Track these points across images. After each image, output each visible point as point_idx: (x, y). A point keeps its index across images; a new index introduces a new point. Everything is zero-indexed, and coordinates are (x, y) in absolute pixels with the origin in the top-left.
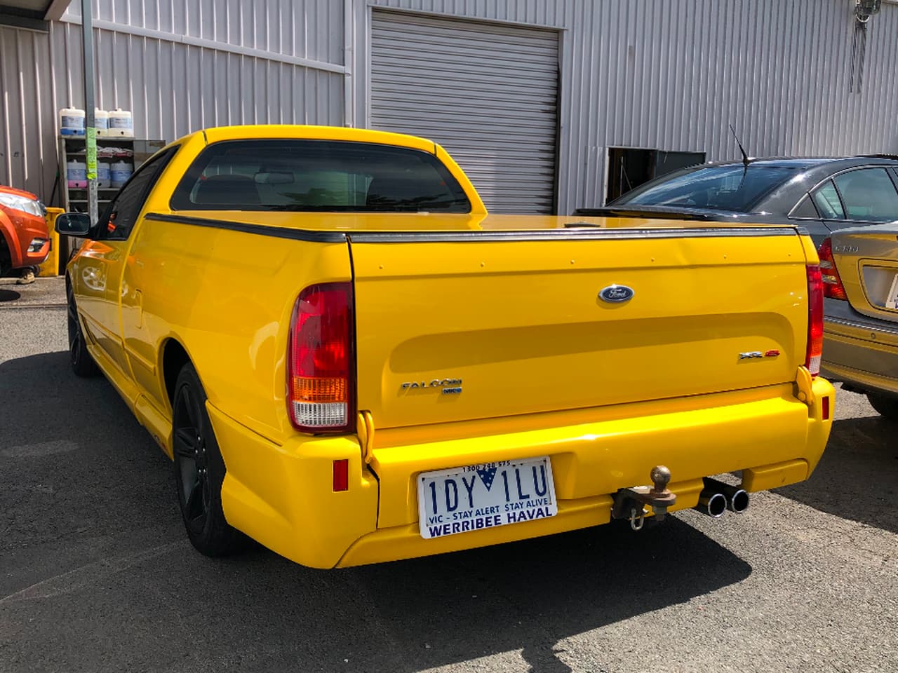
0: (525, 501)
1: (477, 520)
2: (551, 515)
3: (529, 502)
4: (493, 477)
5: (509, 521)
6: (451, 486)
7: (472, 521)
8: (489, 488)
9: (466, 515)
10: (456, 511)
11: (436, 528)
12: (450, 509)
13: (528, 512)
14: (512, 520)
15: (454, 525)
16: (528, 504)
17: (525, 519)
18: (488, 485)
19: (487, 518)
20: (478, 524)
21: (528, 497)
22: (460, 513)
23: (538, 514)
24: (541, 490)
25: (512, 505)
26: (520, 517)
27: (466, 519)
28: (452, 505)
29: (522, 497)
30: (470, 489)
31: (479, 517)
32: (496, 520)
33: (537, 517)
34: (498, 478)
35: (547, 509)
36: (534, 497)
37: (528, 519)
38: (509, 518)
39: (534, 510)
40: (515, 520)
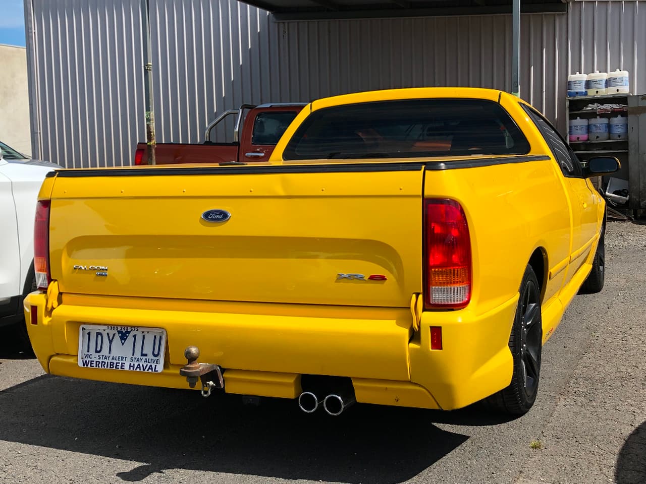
0: (144, 358)
1: (111, 363)
2: (157, 371)
3: (146, 359)
4: (127, 337)
5: (130, 369)
6: (100, 337)
7: (108, 362)
8: (123, 344)
9: (106, 358)
10: (101, 354)
11: (86, 361)
12: (97, 352)
13: (143, 365)
14: (132, 368)
15: (96, 362)
16: (146, 361)
17: (140, 370)
18: (123, 341)
19: (117, 363)
20: (111, 365)
21: (146, 355)
22: (103, 356)
23: (149, 368)
24: (156, 353)
25: (135, 358)
26: (137, 368)
27: (105, 361)
28: (98, 349)
29: (142, 355)
30: (111, 342)
31: (113, 361)
32: (122, 366)
33: (148, 370)
34: (130, 339)
35: (156, 366)
36: (150, 356)
37: (142, 370)
38: (130, 366)
39: (147, 365)
40: (133, 369)
